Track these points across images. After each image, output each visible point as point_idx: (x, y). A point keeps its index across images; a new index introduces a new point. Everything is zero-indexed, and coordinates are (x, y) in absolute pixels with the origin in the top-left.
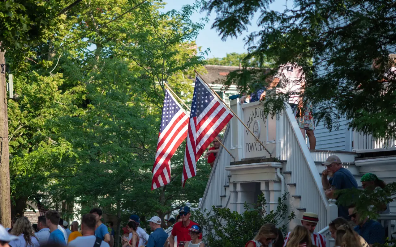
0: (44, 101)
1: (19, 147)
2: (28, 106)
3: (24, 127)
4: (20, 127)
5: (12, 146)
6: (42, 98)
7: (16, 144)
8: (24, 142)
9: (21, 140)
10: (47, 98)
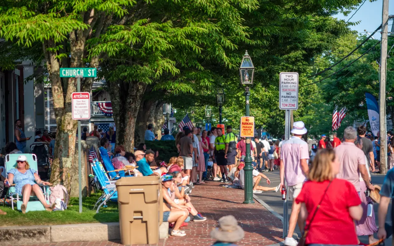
0: (311, 91)
1: (301, 112)
2: (304, 94)
3: (303, 103)
4: (301, 103)
5: (299, 112)
6: (310, 90)
7: (300, 111)
8: (303, 110)
9: (302, 108)
10: (312, 90)
